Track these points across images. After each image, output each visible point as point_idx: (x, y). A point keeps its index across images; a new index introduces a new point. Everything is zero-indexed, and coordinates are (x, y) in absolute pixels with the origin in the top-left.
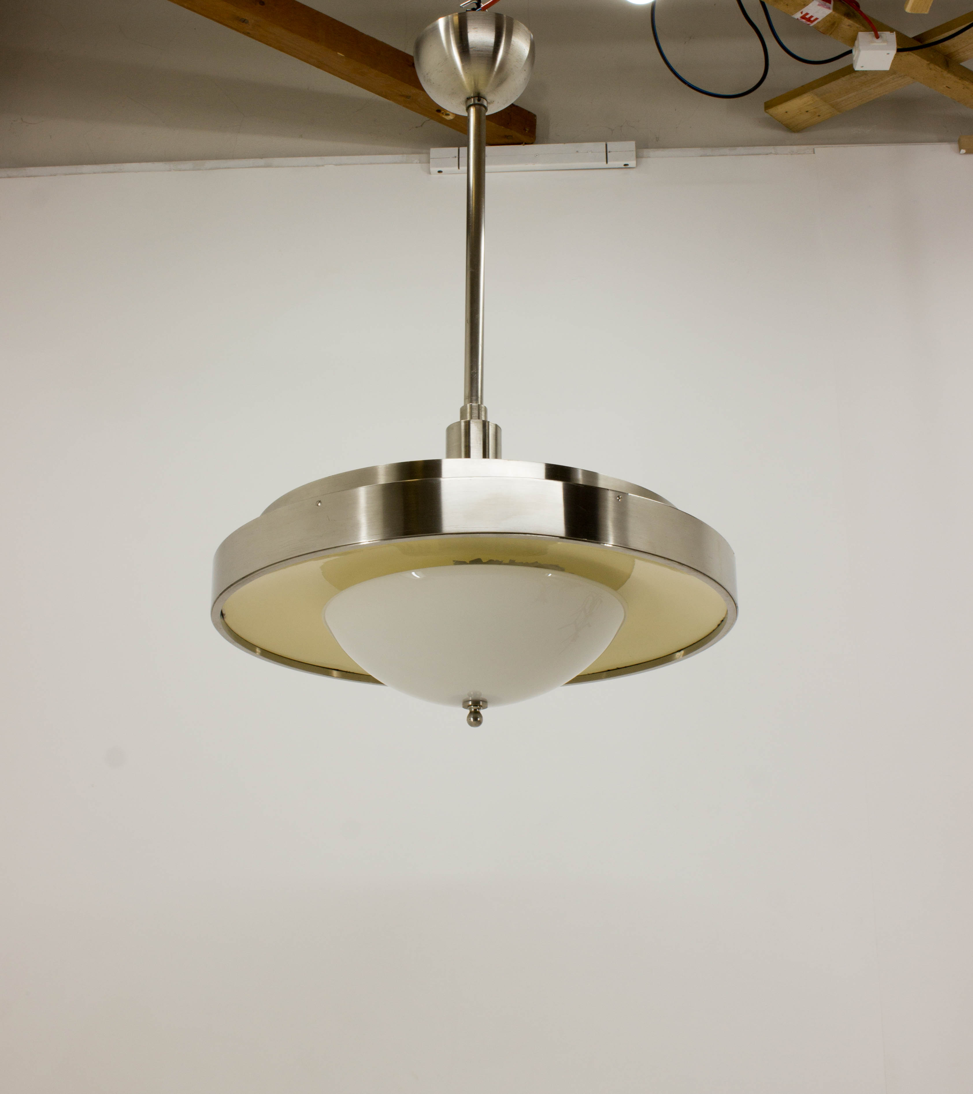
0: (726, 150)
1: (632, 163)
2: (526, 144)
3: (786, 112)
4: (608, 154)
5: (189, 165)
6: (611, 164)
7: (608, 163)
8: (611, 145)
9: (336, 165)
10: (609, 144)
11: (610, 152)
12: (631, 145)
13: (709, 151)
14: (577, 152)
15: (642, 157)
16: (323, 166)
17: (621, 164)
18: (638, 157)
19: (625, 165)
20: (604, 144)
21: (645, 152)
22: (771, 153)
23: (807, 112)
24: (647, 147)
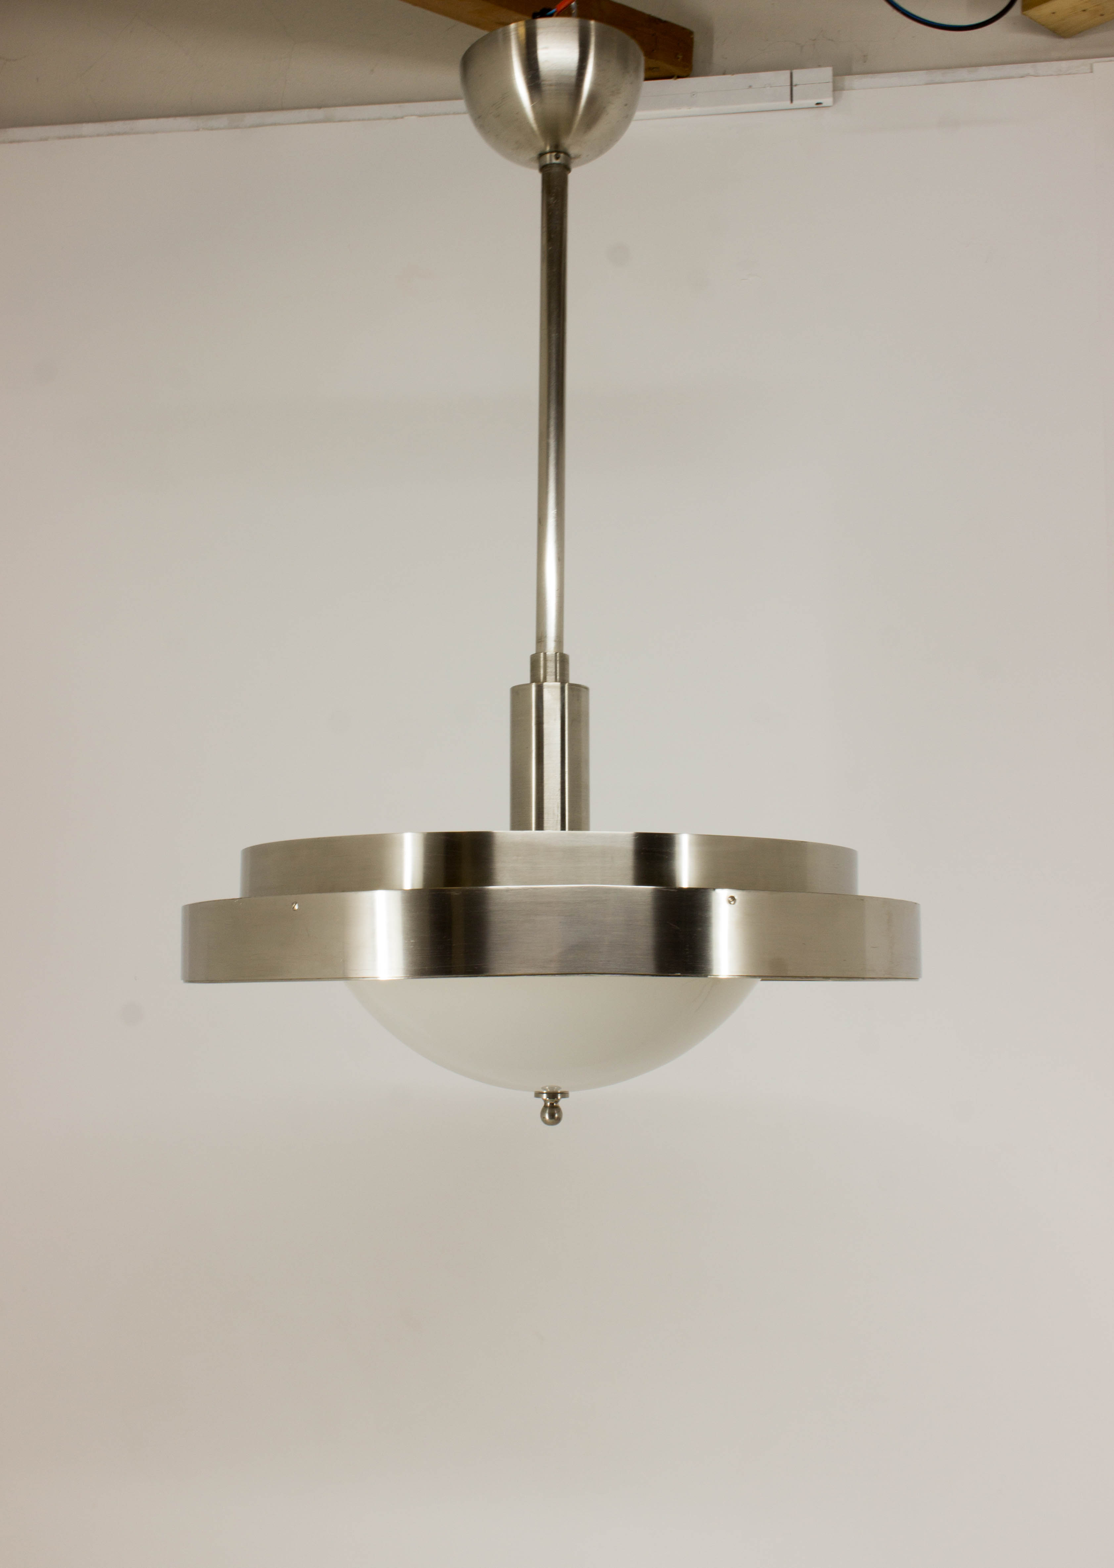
0: (963, 73)
1: (827, 101)
2: (679, 77)
3: (1054, 13)
4: (794, 88)
5: (223, 120)
6: (797, 103)
7: (795, 102)
8: (798, 74)
9: (420, 116)
10: (795, 72)
11: (796, 85)
12: (827, 73)
13: (938, 75)
14: (750, 87)
15: (843, 89)
16: (402, 118)
17: (812, 102)
18: (837, 89)
19: (817, 104)
20: (788, 73)
21: (848, 80)
22: (1028, 75)
23: (1084, 11)
24: (850, 73)
